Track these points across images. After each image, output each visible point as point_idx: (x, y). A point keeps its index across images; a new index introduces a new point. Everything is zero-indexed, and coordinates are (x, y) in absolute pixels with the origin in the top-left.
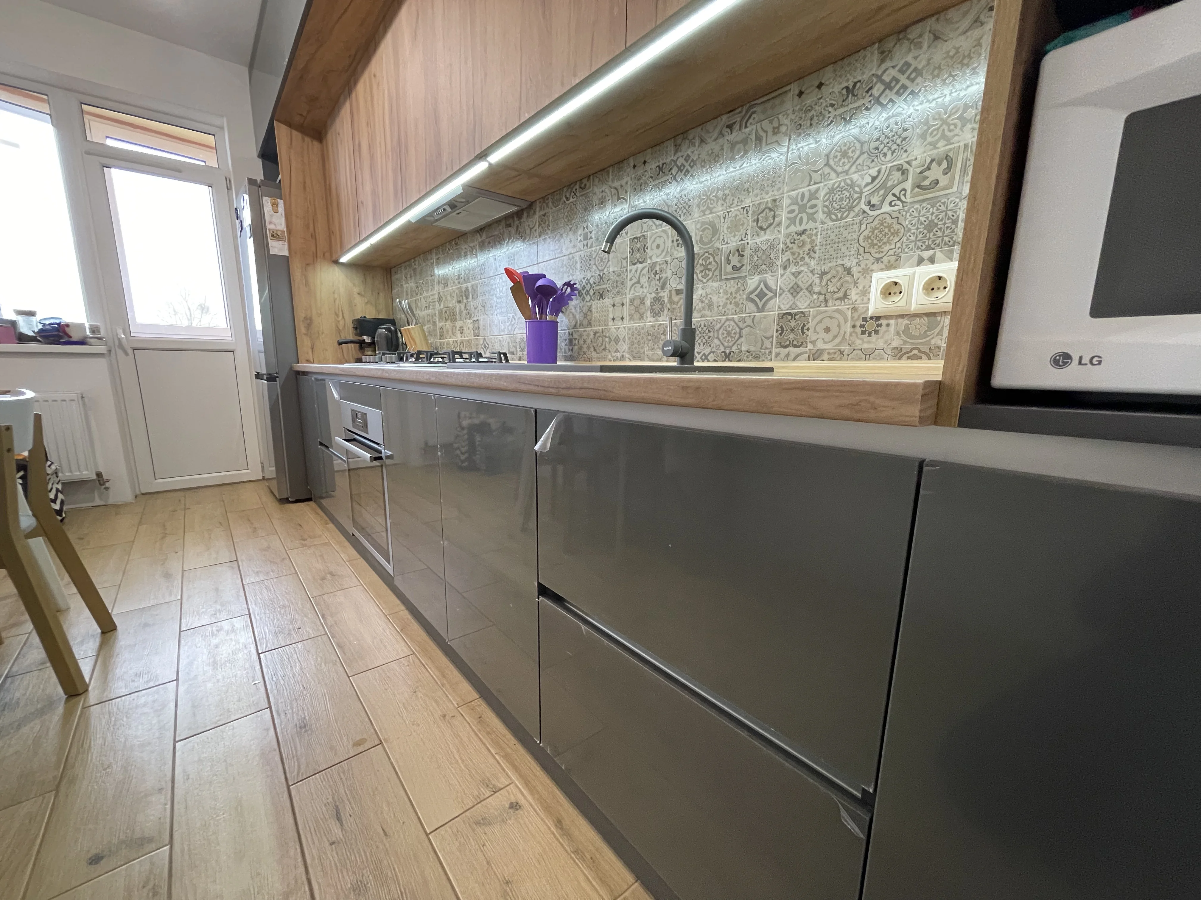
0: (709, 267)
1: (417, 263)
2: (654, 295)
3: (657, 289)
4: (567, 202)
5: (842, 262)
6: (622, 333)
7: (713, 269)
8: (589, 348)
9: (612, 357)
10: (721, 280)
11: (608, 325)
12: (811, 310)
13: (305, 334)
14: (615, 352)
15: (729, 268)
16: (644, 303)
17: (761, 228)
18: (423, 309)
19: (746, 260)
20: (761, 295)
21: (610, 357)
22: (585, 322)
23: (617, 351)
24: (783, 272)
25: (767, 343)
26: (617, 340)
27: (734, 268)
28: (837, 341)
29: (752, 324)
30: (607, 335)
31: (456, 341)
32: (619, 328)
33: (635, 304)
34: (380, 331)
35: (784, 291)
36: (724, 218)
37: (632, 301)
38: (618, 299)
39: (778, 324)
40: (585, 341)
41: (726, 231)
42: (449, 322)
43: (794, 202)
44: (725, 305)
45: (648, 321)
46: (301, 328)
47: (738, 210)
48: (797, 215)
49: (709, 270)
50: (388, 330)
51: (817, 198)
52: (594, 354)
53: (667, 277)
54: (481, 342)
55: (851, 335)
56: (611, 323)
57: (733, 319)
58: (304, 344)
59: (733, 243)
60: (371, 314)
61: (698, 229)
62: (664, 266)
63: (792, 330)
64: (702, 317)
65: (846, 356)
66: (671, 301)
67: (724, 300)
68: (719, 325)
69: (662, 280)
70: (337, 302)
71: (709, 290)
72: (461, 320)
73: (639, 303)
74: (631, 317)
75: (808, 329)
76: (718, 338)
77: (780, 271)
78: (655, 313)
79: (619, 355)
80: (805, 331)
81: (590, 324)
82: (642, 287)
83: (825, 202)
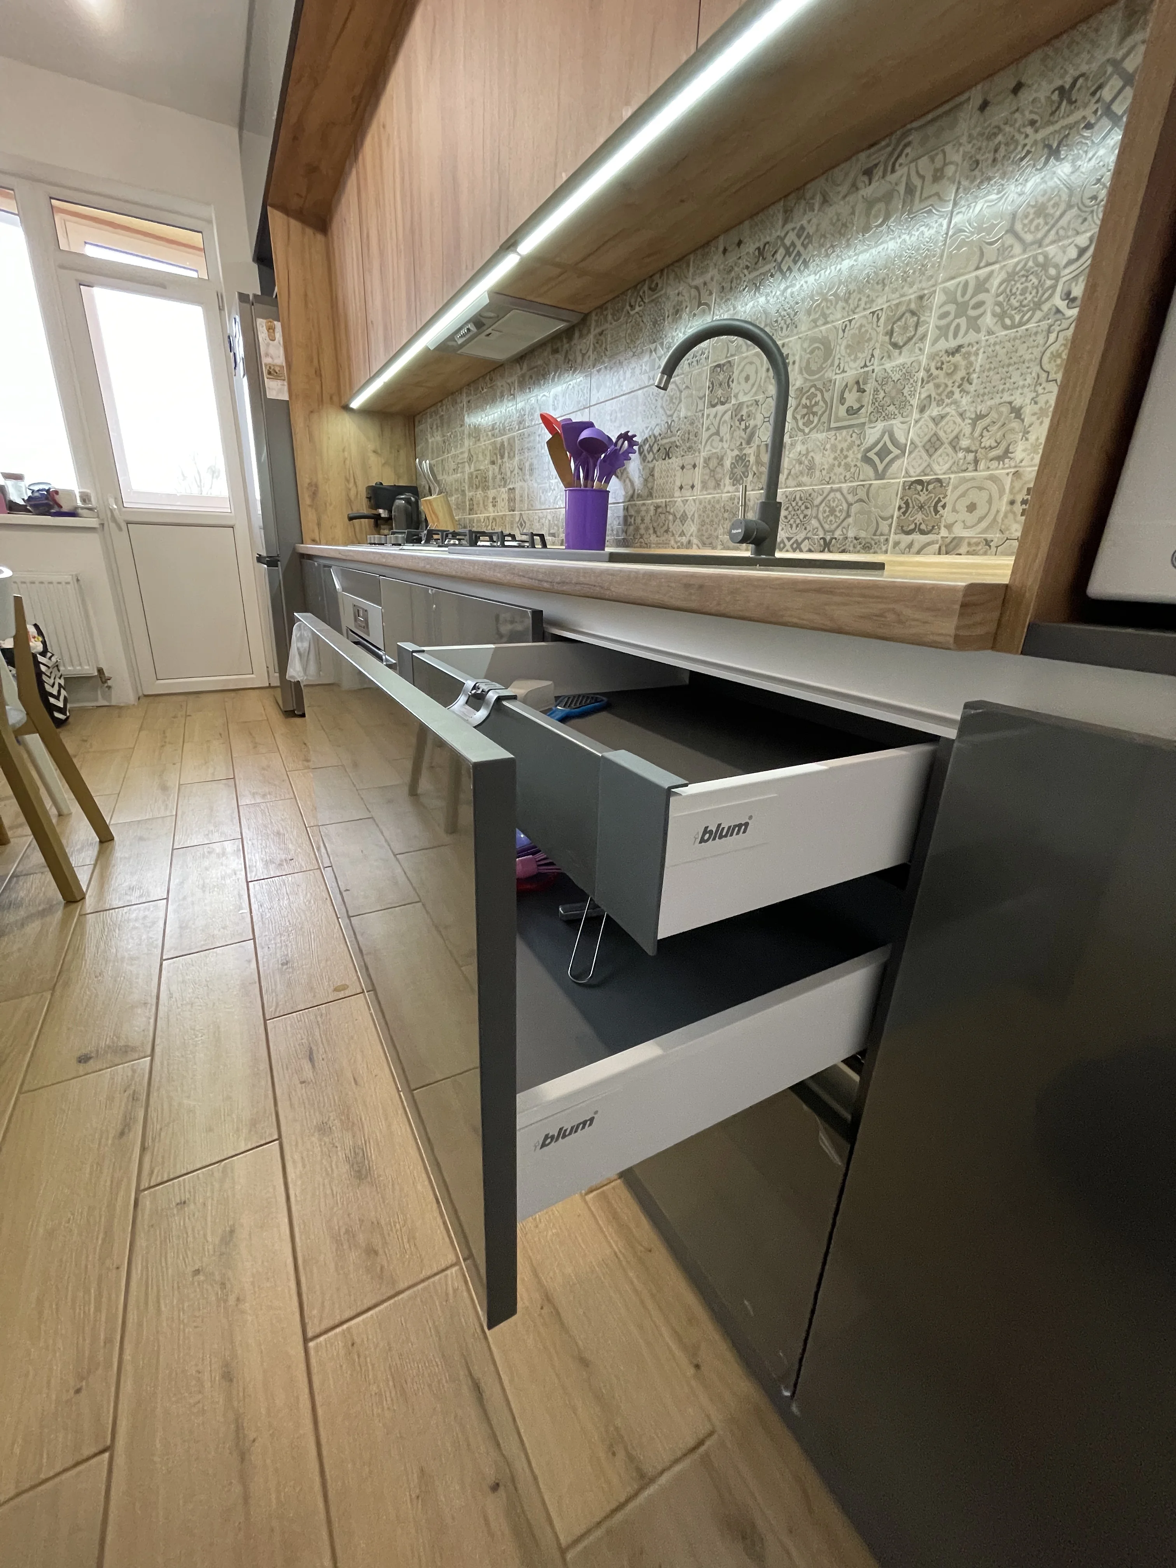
0: (815, 409)
1: (444, 407)
2: (736, 452)
3: (741, 444)
4: (632, 313)
5: (1009, 399)
6: (691, 509)
7: (820, 413)
8: (647, 529)
9: (676, 542)
10: (829, 429)
11: (673, 497)
12: (952, 476)
13: (309, 506)
14: (680, 535)
15: (842, 411)
16: (722, 465)
17: (895, 345)
18: (451, 472)
19: (867, 398)
20: (883, 453)
21: (672, 542)
22: (645, 493)
23: (682, 534)
24: (918, 416)
25: (884, 526)
26: (684, 518)
27: (851, 412)
28: (984, 524)
29: (865, 498)
30: (672, 511)
31: (488, 518)
32: (687, 501)
33: (711, 466)
34: (398, 502)
35: (916, 447)
36: (844, 331)
37: (707, 461)
38: (689, 459)
39: (902, 498)
40: (643, 520)
41: (843, 352)
42: (480, 491)
43: (951, 298)
44: (832, 468)
45: (725, 490)
46: (306, 499)
47: (865, 316)
48: (952, 321)
49: (815, 414)
50: (408, 501)
51: (987, 291)
52: (653, 538)
53: (756, 426)
54: (517, 519)
55: (1006, 516)
56: (677, 493)
57: (839, 490)
58: (309, 517)
59: (852, 371)
60: (389, 480)
62: (753, 408)
63: (921, 507)
64: (799, 485)
65: (994, 549)
66: (758, 463)
67: (831, 460)
68: (820, 498)
69: (748, 431)
70: (348, 462)
71: (811, 446)
72: (494, 488)
73: (716, 464)
74: (705, 486)
75: (944, 507)
76: (817, 517)
77: (915, 415)
78: (736, 479)
79: (684, 540)
80: (939, 508)
81: (650, 495)
82: (721, 440)
83: (998, 295)
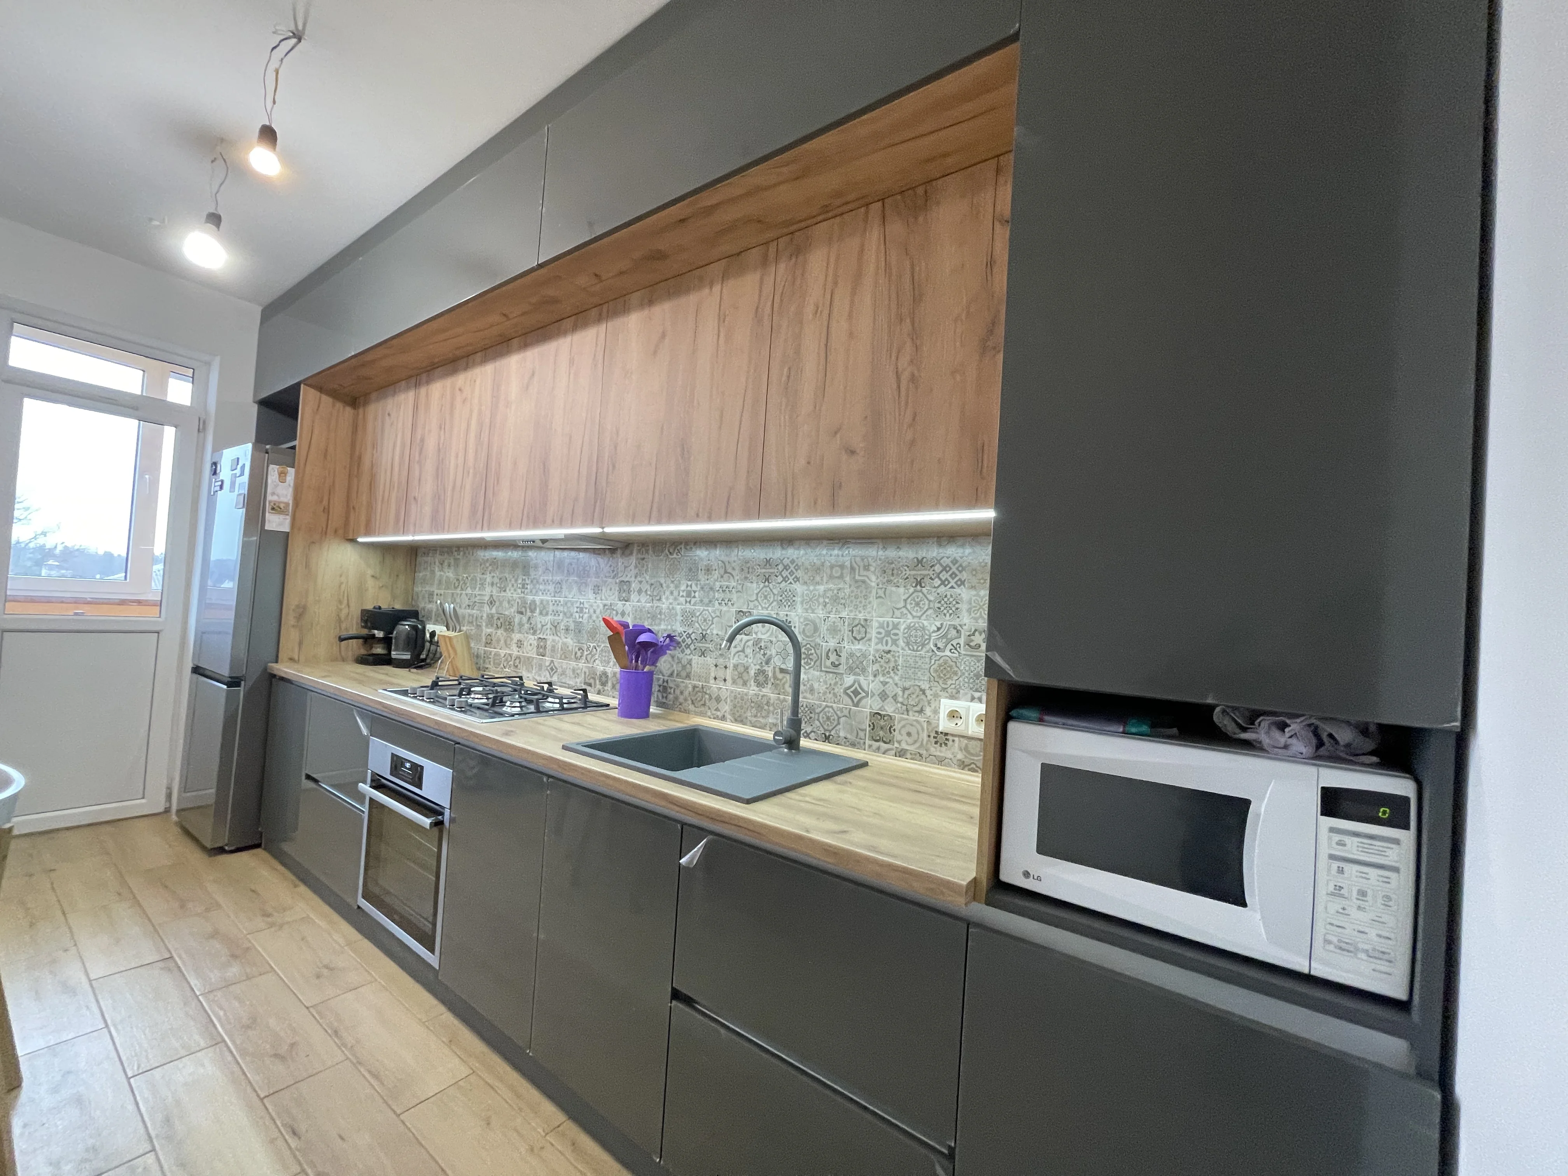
0: (811, 657)
2: (758, 667)
3: (761, 663)
4: (671, 557)
5: (919, 684)
6: (724, 695)
7: (814, 660)
8: (686, 700)
10: (821, 671)
11: (708, 682)
12: (896, 715)
14: (716, 710)
15: (828, 663)
16: (748, 672)
19: (843, 660)
21: (709, 714)
22: (684, 674)
24: (873, 679)
25: (861, 734)
26: (718, 700)
27: (833, 664)
28: (917, 745)
29: (848, 715)
30: (708, 692)
32: (721, 688)
33: (739, 670)
34: (400, 628)
35: (874, 694)
36: (825, 621)
37: (736, 667)
38: (721, 661)
39: (870, 721)
40: (682, 693)
41: (825, 632)
43: (881, 626)
44: (825, 693)
45: (751, 689)
46: (289, 619)
47: (836, 617)
48: (884, 637)
49: (811, 659)
51: (899, 629)
52: (691, 707)
53: (771, 655)
54: (547, 664)
55: (927, 744)
56: (712, 681)
57: (832, 707)
58: (290, 637)
59: (832, 644)
60: (387, 602)
61: (802, 623)
62: (769, 644)
63: (882, 728)
65: (924, 759)
66: (775, 677)
67: (824, 688)
68: (820, 709)
69: (766, 656)
70: (343, 586)
71: (810, 677)
72: (520, 632)
73: (743, 671)
74: (734, 681)
75: (894, 731)
76: (818, 720)
77: (871, 678)
78: (759, 683)
79: (719, 714)
80: (892, 731)
81: (688, 676)
82: (746, 656)
83: (904, 634)
